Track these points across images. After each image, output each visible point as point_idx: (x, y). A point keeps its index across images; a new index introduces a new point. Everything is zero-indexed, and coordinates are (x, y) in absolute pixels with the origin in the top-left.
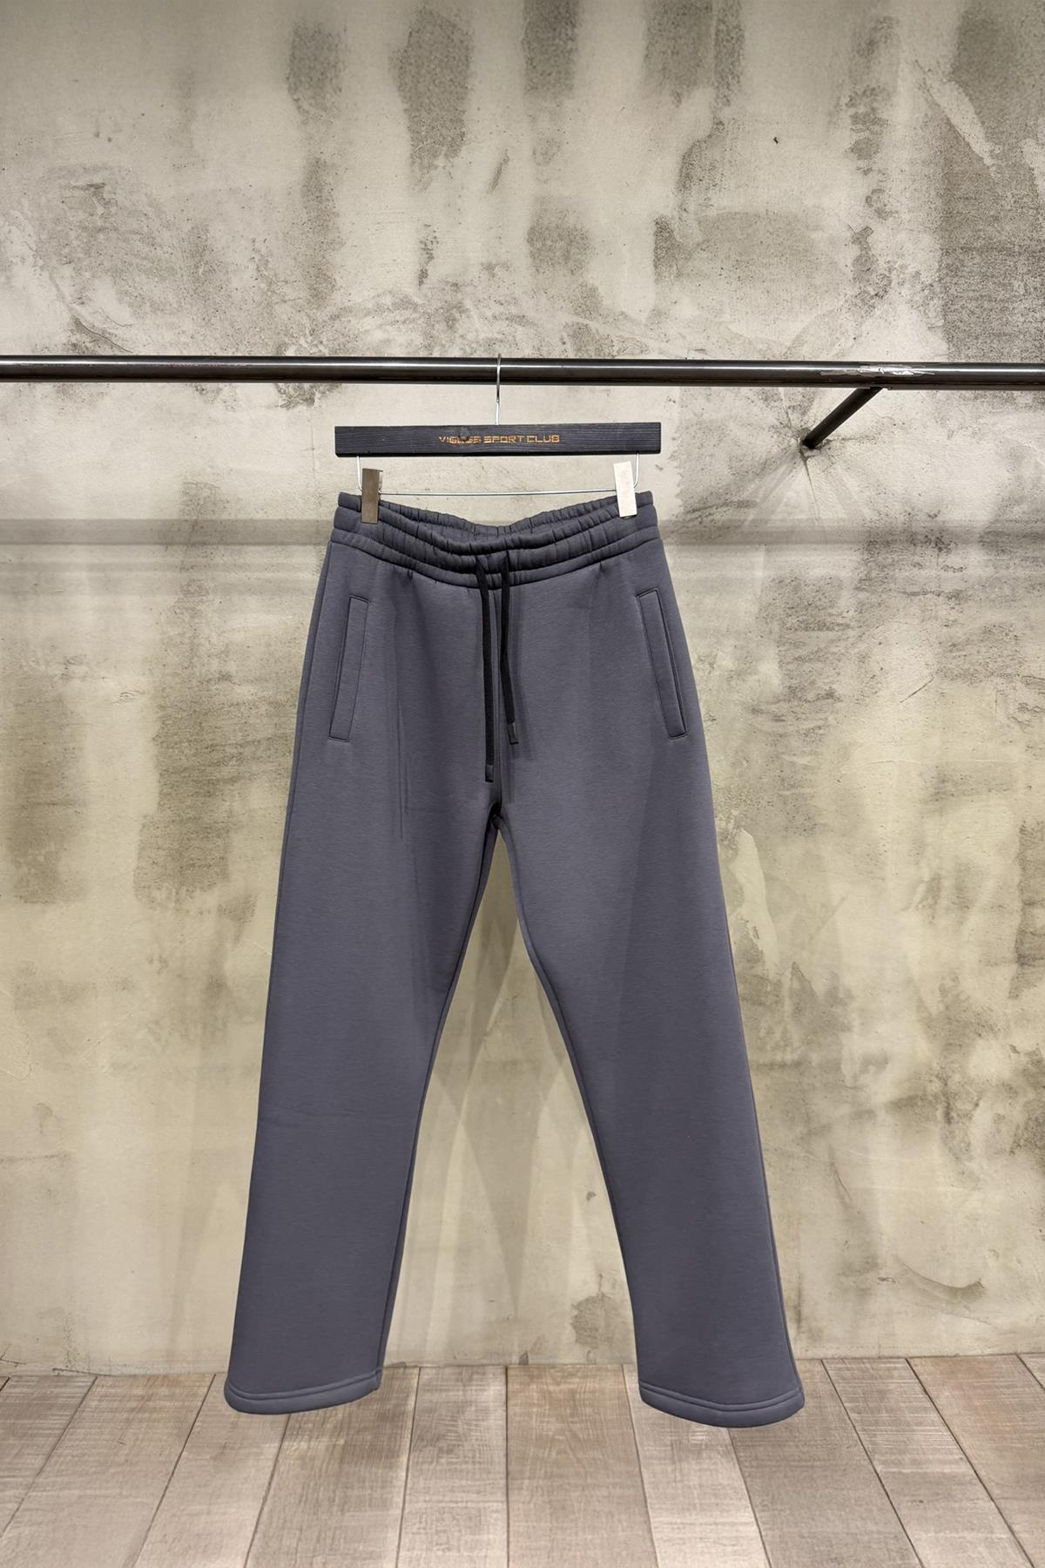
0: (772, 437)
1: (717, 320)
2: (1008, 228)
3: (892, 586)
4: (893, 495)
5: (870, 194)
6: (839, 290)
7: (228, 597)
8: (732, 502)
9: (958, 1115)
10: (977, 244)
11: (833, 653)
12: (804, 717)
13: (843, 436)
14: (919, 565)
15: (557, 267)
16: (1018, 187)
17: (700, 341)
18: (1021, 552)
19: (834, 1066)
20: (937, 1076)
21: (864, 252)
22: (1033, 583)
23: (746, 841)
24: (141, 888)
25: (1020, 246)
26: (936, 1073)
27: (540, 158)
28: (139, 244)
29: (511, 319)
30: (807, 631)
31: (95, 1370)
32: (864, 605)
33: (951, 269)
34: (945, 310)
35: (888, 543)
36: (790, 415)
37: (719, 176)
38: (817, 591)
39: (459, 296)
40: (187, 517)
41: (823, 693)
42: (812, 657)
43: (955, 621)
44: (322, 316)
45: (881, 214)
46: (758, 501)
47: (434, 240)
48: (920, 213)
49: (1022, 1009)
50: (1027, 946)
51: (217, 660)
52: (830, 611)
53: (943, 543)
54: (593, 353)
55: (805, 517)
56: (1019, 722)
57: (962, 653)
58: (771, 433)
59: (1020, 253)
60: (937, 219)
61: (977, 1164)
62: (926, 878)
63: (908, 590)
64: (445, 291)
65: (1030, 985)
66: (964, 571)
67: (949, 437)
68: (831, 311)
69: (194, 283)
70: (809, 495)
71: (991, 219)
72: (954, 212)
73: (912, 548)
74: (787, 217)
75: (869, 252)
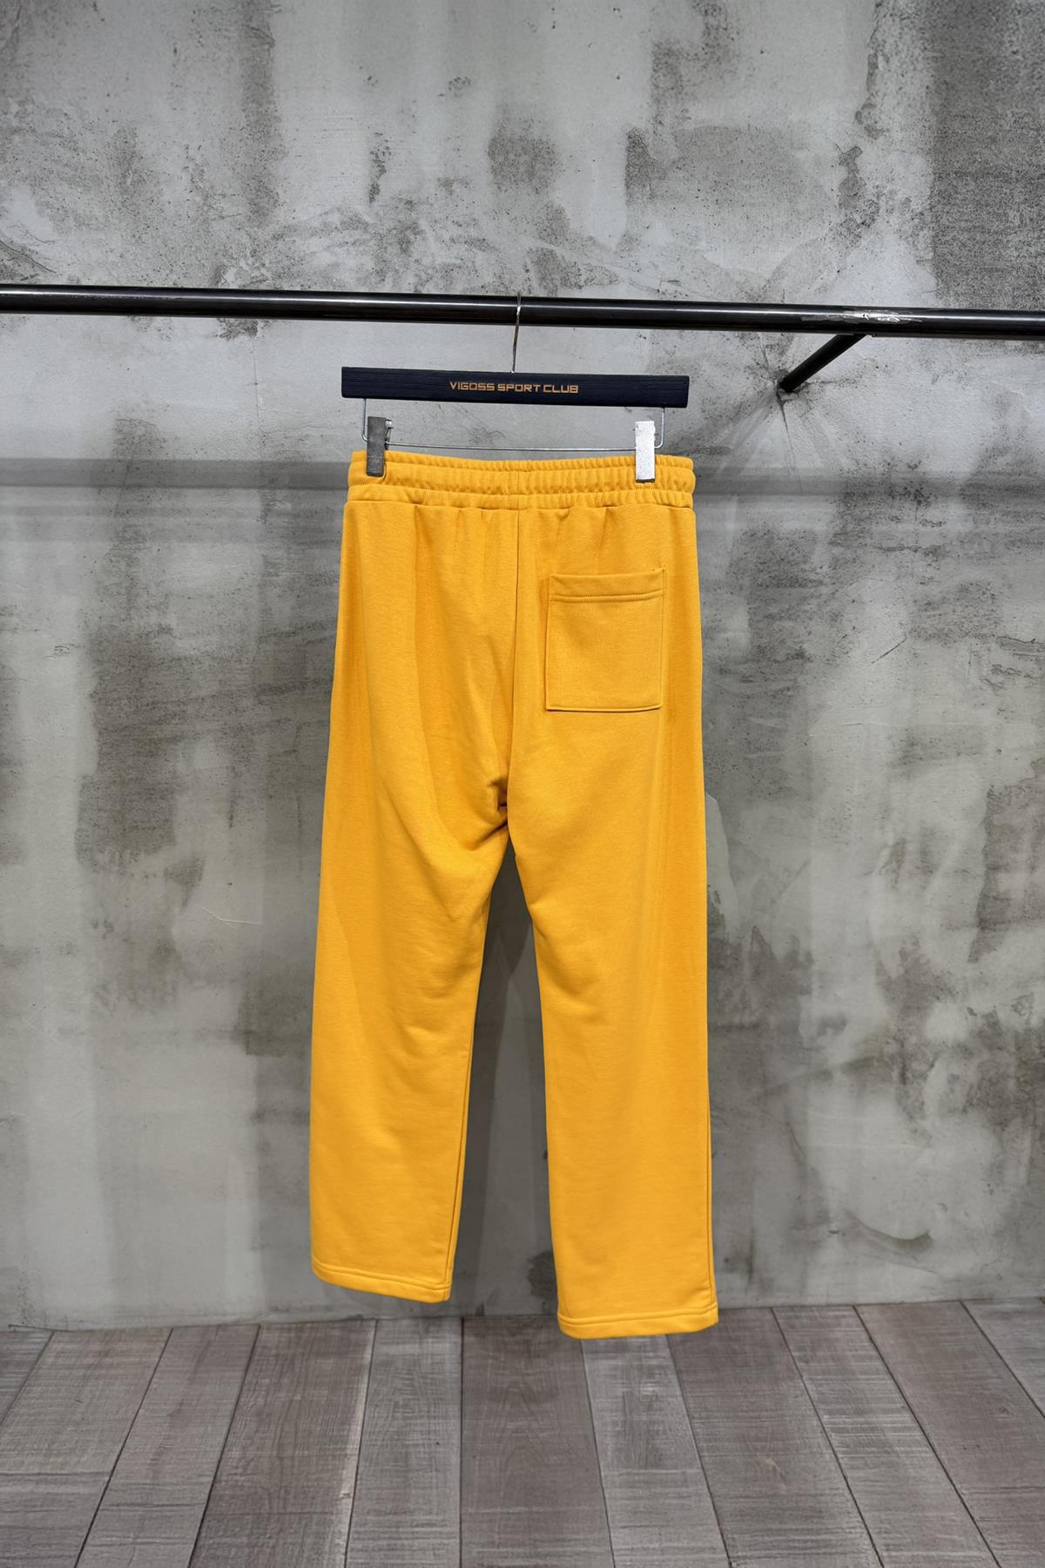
0: (748, 378)
1: (692, 248)
3: (868, 541)
4: (873, 443)
5: (859, 109)
6: (824, 218)
7: (166, 544)
8: (704, 448)
9: (913, 1076)
10: (972, 169)
11: (804, 611)
12: (772, 677)
13: (822, 379)
14: (897, 519)
15: (521, 185)
17: (672, 271)
18: (1002, 506)
19: (792, 1028)
20: (894, 1038)
21: (851, 175)
22: (1012, 539)
24: (83, 851)
25: (1018, 172)
26: (893, 1035)
28: (59, 148)
29: (471, 242)
30: (778, 587)
31: (52, 1324)
32: (838, 560)
33: (943, 197)
34: (936, 242)
35: (865, 495)
36: (767, 355)
38: (790, 546)
39: (414, 215)
40: (121, 457)
41: (793, 653)
42: (783, 615)
43: (932, 578)
44: (264, 234)
45: (872, 132)
46: (731, 447)
47: (386, 151)
48: (913, 132)
49: (981, 973)
50: (988, 910)
51: (155, 611)
52: (803, 566)
53: (923, 496)
54: (558, 284)
55: (781, 466)
56: (992, 684)
57: (937, 612)
58: (747, 374)
59: (1017, 179)
60: (931, 139)
61: (931, 1122)
62: (891, 842)
63: (885, 546)
64: (399, 210)
65: (990, 948)
66: (943, 526)
67: (934, 382)
68: (814, 241)
69: (122, 194)
70: (785, 442)
71: (989, 140)
72: (950, 132)
73: (890, 500)
74: (770, 134)
75: (857, 175)
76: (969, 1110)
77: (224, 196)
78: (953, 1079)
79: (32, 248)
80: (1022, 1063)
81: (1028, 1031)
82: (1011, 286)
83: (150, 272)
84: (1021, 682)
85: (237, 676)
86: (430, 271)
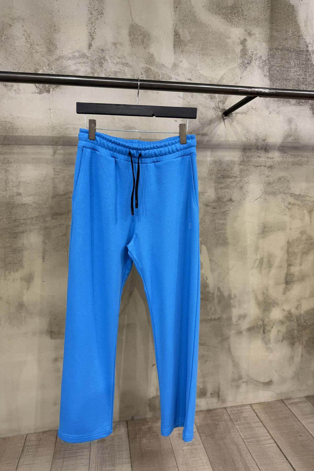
1: (195, 69)
2: (290, 42)
3: (251, 164)
4: (252, 133)
6: (236, 61)
7: (19, 165)
8: (200, 134)
9: (267, 331)
10: (280, 48)
11: (232, 186)
12: (222, 207)
13: (236, 112)
14: (259, 157)
15: (139, 46)
17: (189, 76)
18: (290, 153)
19: (230, 319)
21: (244, 48)
22: (293, 163)
23: (204, 248)
25: (293, 49)
26: (261, 319)
29: (123, 64)
30: (224, 178)
32: (242, 170)
33: (272, 56)
34: (270, 70)
35: (250, 149)
36: (219, 104)
38: (227, 165)
39: (104, 54)
41: (229, 199)
42: (225, 187)
43: (270, 175)
44: (52, 59)
45: (250, 34)
46: (209, 134)
47: (94, 33)
48: (262, 35)
49: (286, 298)
50: (288, 278)
51: (15, 188)
52: (231, 172)
53: (267, 149)
55: (224, 140)
56: (288, 208)
57: (272, 186)
58: (213, 110)
59: (293, 52)
60: (268, 37)
61: (272, 345)
62: (259, 258)
63: (256, 165)
64: (99, 52)
65: (289, 290)
66: (273, 159)
67: (270, 114)
68: (233, 68)
69: (1, 43)
70: (225, 132)
71: (285, 39)
72: (273, 35)
73: (257, 151)
74: (219, 33)
75: (246, 48)
76: (284, 340)
77: (38, 45)
78: (279, 331)
80: (299, 325)
81: (300, 315)
82: (292, 84)
84: (297, 207)
85: (45, 210)
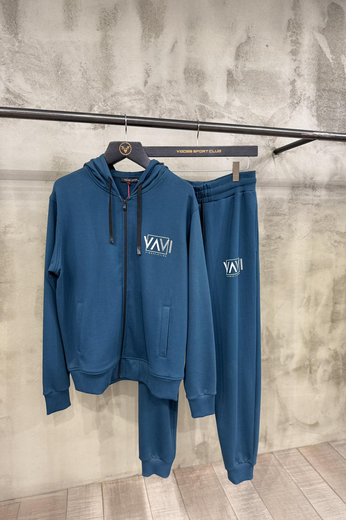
1: (247, 108)
2: (336, 84)
3: (299, 201)
4: (300, 171)
5: (296, 68)
6: (286, 101)
9: (313, 371)
10: (327, 89)
11: (281, 224)
12: (272, 245)
14: (307, 195)
15: (194, 84)
16: (339, 71)
18: (337, 191)
19: (278, 359)
20: (308, 359)
21: (293, 88)
22: (339, 201)
25: (339, 90)
27: (188, 43)
28: (34, 60)
29: (178, 102)
30: (273, 216)
32: (290, 208)
33: (319, 97)
34: (317, 110)
35: (298, 187)
36: (270, 143)
37: (248, 56)
38: (276, 203)
39: (159, 91)
40: (55, 170)
41: (278, 237)
42: (274, 225)
43: (317, 213)
45: (299, 75)
46: (259, 171)
47: (150, 70)
48: (311, 76)
49: (332, 336)
50: (334, 316)
52: (280, 209)
53: (314, 188)
54: (206, 117)
55: (274, 178)
56: (334, 246)
57: (319, 224)
58: (263, 149)
59: (339, 93)
60: (316, 79)
61: (318, 385)
62: (306, 297)
63: (304, 203)
64: (154, 90)
65: (335, 329)
66: (320, 197)
67: (317, 152)
68: (283, 108)
69: (57, 77)
70: (275, 170)
71: (331, 80)
72: (321, 77)
73: (305, 189)
74: (270, 73)
75: (295, 88)
76: (329, 380)
77: (94, 81)
78: (325, 371)
79: (23, 94)
80: (344, 364)
82: (338, 124)
83: (67, 105)
84: (342, 245)
86: (164, 110)
